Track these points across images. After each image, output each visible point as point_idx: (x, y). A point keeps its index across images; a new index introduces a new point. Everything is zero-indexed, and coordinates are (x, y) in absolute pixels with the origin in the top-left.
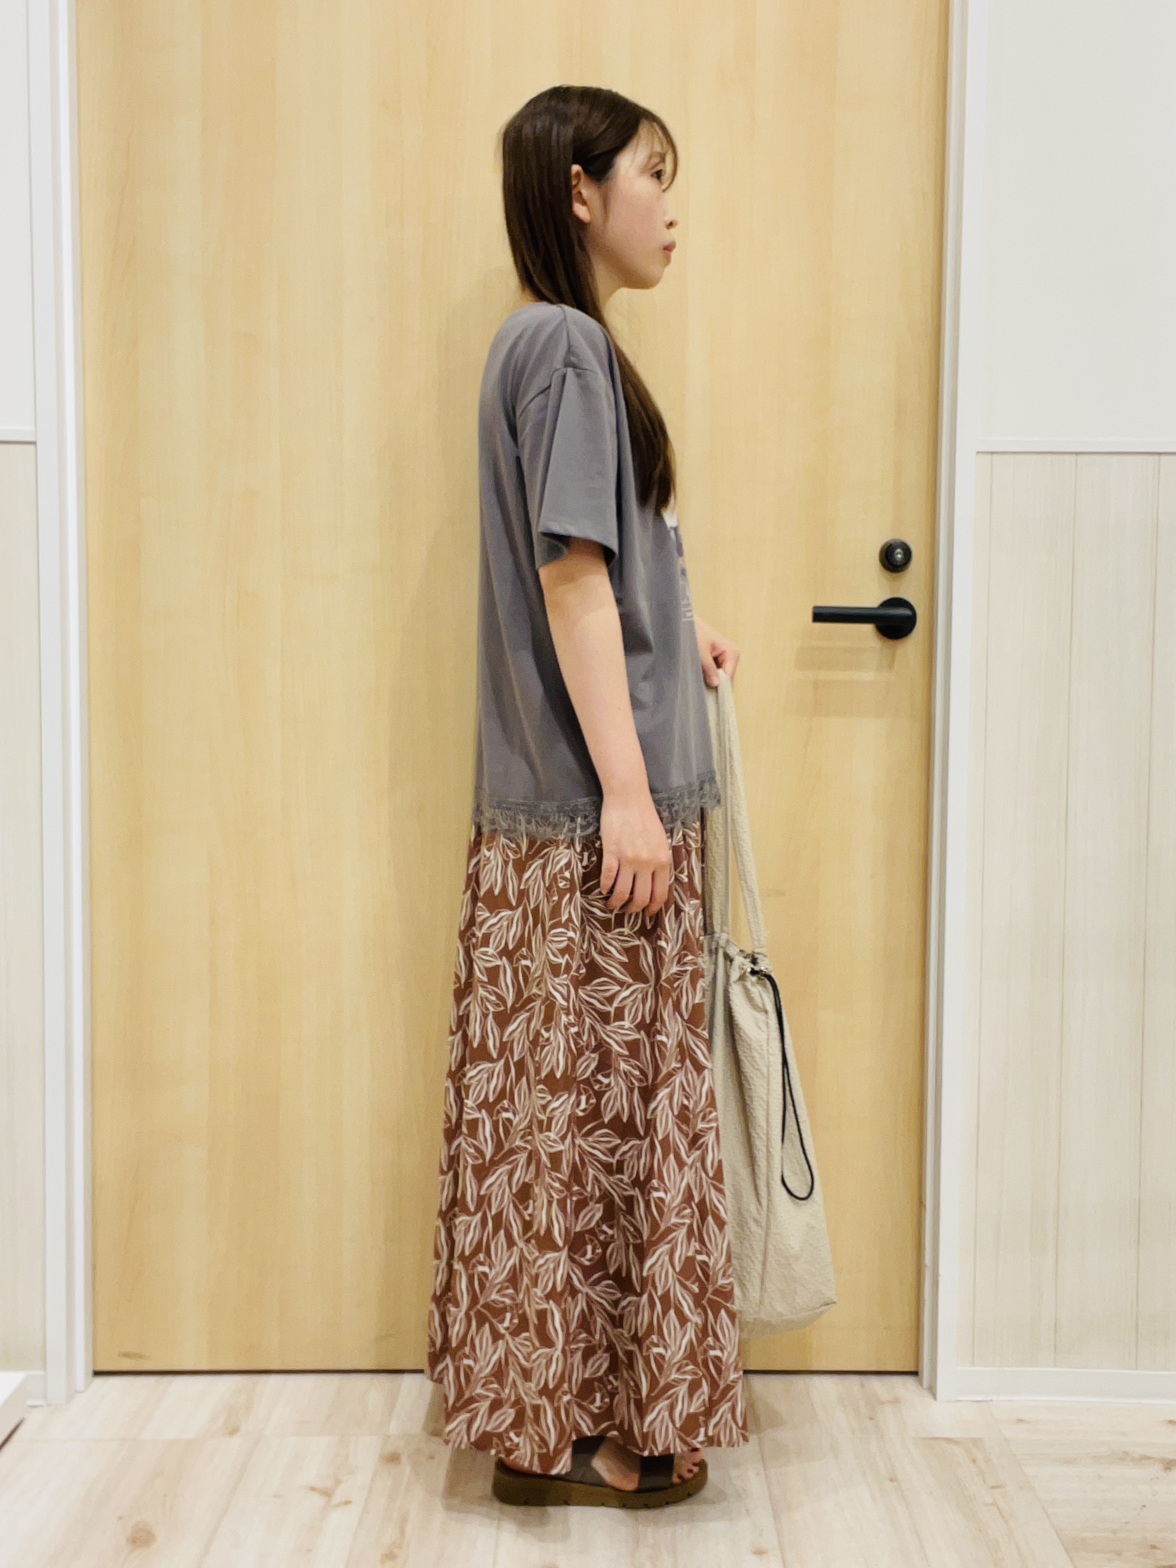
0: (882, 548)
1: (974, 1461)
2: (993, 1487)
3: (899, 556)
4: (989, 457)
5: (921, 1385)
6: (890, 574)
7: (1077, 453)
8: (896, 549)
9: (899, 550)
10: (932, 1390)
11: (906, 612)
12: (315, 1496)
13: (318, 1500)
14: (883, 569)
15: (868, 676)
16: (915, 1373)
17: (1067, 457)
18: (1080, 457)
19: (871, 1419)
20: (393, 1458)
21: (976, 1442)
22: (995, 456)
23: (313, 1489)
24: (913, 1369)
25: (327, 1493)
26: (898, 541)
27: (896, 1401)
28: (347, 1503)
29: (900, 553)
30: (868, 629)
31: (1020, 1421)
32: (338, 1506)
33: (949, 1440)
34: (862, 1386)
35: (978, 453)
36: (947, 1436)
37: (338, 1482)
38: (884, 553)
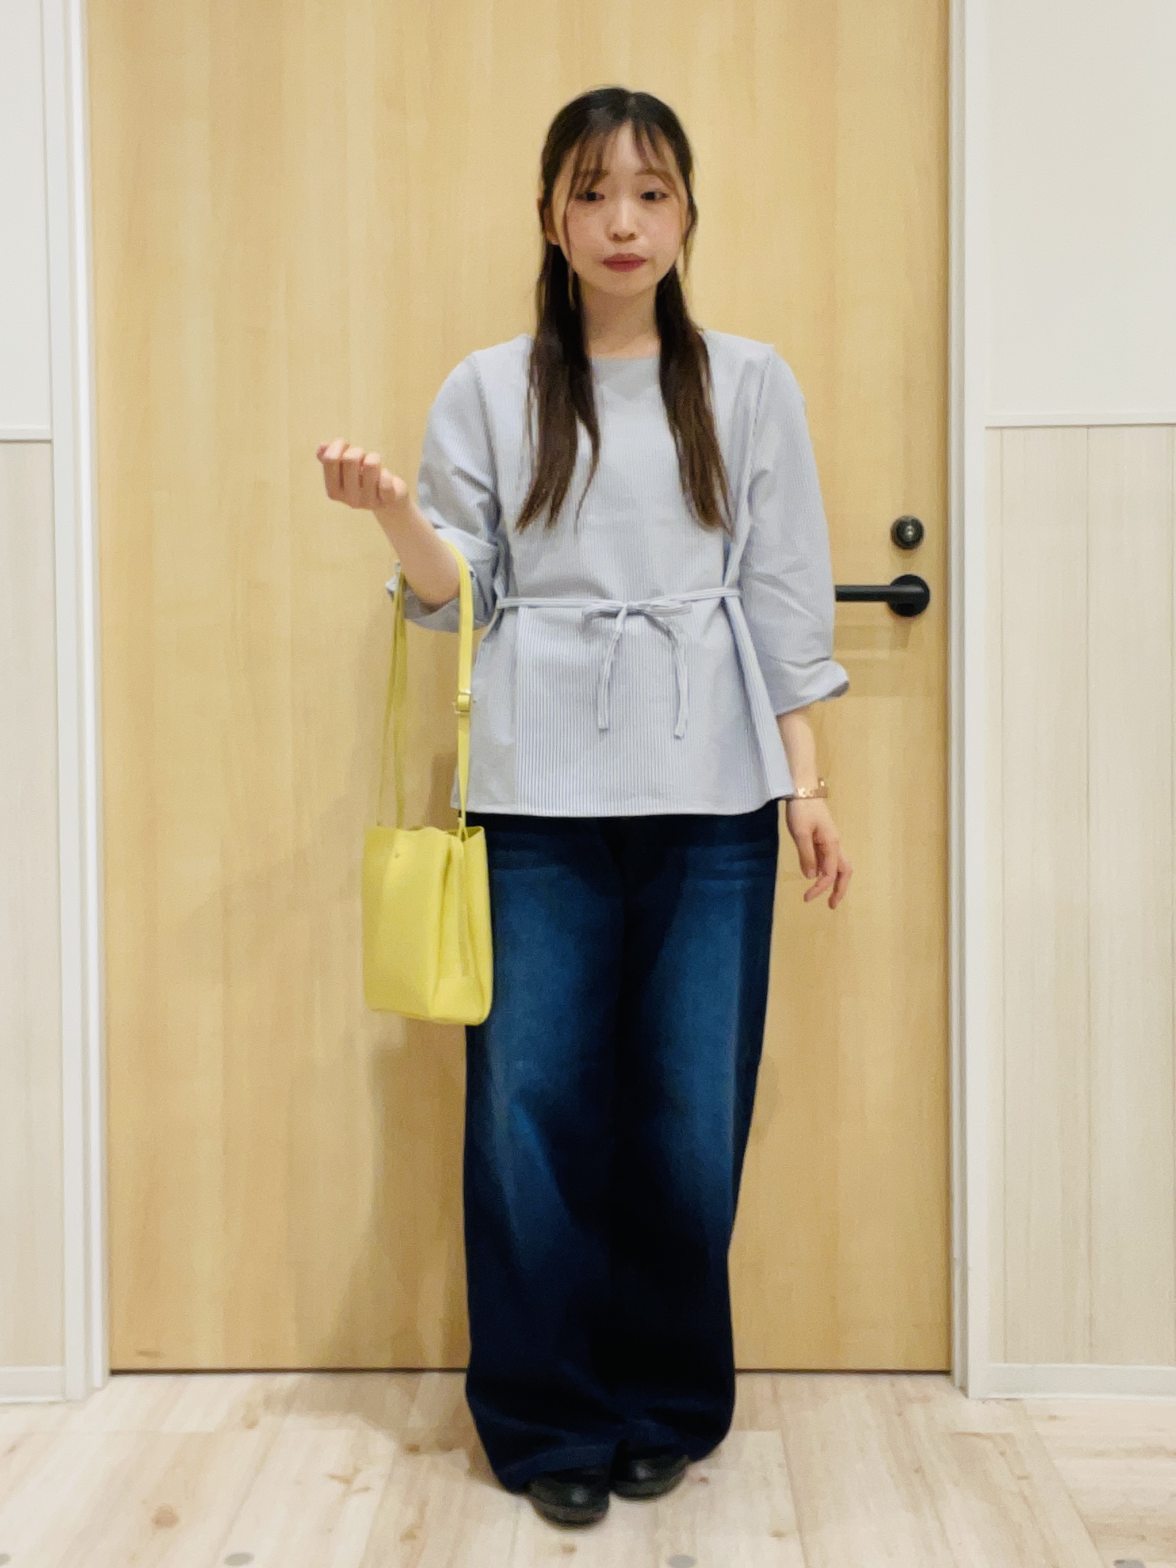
0: (894, 524)
1: (1002, 1454)
2: (1019, 1478)
3: (910, 533)
4: (998, 432)
5: (953, 1382)
6: (901, 551)
7: (1088, 427)
8: (908, 525)
9: (910, 527)
10: (964, 1389)
11: (917, 589)
12: (335, 1484)
13: (338, 1487)
14: (895, 547)
15: (883, 654)
16: (947, 1373)
17: (1077, 430)
18: (1091, 430)
19: (900, 1415)
20: (413, 1449)
21: (1005, 1437)
22: (1007, 432)
23: (333, 1477)
24: (944, 1368)
25: (347, 1481)
26: (910, 519)
27: (926, 1400)
28: (366, 1489)
29: (912, 530)
30: (881, 607)
31: (1053, 1418)
32: (357, 1491)
33: (977, 1435)
34: (893, 1385)
35: (987, 428)
36: (976, 1431)
37: (357, 1471)
38: (895, 531)
